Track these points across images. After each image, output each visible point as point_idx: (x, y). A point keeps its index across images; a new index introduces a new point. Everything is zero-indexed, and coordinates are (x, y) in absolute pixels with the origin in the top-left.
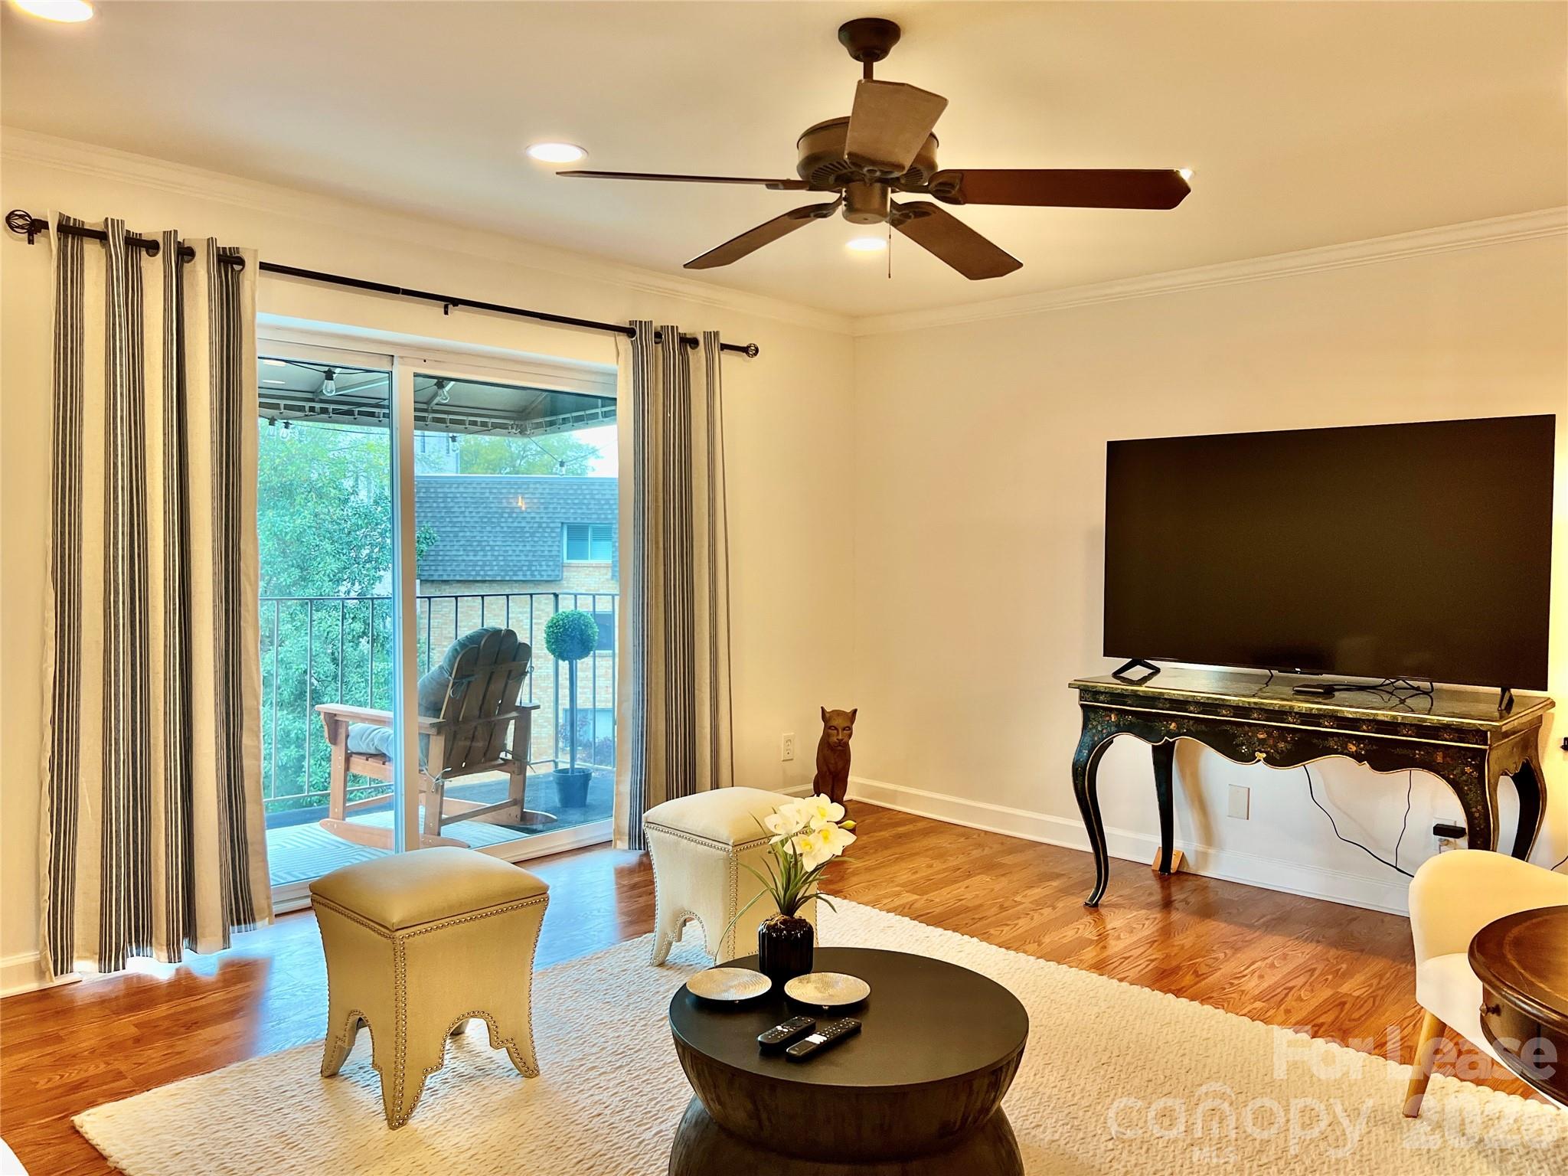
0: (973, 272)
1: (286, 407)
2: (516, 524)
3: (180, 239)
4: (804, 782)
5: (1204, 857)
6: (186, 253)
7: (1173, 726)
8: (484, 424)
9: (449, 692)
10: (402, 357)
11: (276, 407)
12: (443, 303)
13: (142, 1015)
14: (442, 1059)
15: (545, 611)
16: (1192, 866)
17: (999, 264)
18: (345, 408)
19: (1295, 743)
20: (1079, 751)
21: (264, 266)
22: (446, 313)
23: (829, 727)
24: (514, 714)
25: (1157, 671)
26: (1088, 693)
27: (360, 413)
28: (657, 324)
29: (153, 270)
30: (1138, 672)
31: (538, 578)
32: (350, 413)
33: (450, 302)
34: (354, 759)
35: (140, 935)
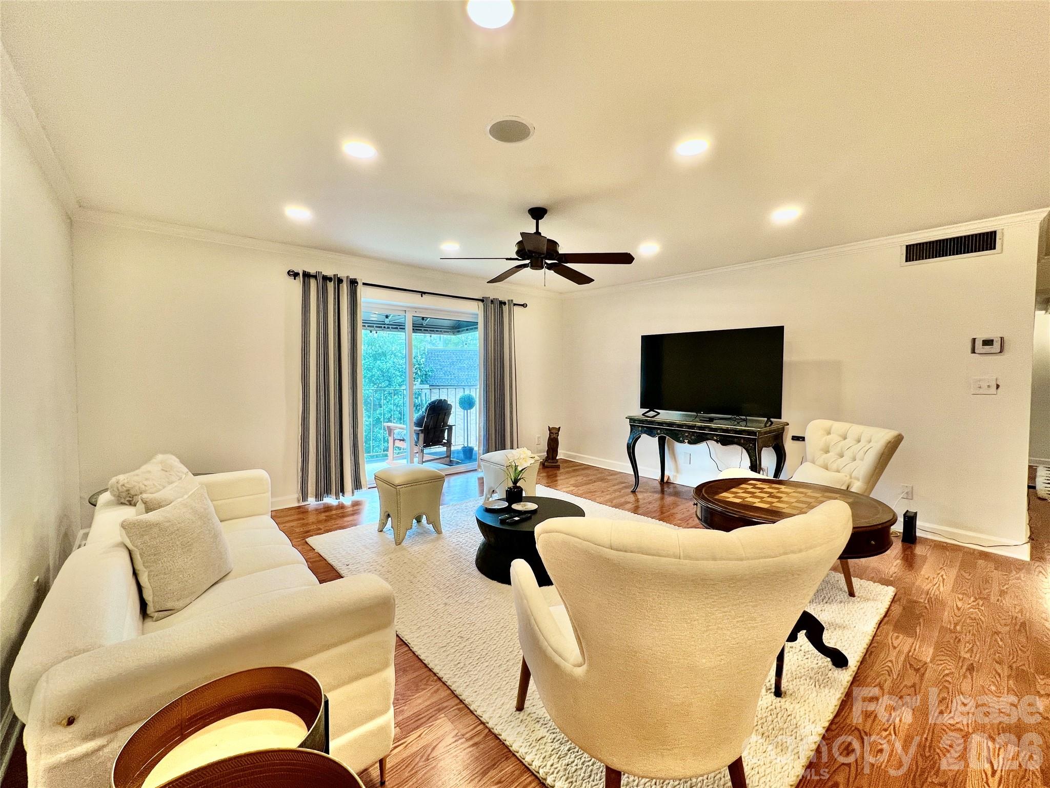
0: (579, 283)
1: (376, 327)
2: (462, 365)
3: (338, 276)
4: (544, 452)
5: (675, 476)
6: (340, 281)
7: (659, 431)
8: (441, 331)
9: (426, 419)
10: (408, 311)
11: (373, 327)
12: (420, 294)
13: (327, 514)
14: (412, 526)
15: (460, 394)
16: (672, 480)
17: (587, 280)
18: (395, 326)
19: (697, 436)
20: (629, 440)
21: (364, 284)
22: (422, 296)
23: (551, 433)
24: (447, 427)
25: (659, 413)
26: (632, 420)
27: (400, 328)
28: (492, 298)
29: (331, 286)
30: (652, 413)
31: (470, 384)
32: (397, 328)
33: (423, 293)
34: (396, 441)
35: (328, 491)
